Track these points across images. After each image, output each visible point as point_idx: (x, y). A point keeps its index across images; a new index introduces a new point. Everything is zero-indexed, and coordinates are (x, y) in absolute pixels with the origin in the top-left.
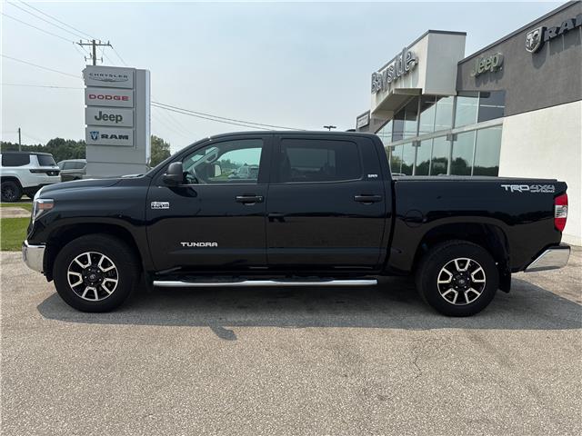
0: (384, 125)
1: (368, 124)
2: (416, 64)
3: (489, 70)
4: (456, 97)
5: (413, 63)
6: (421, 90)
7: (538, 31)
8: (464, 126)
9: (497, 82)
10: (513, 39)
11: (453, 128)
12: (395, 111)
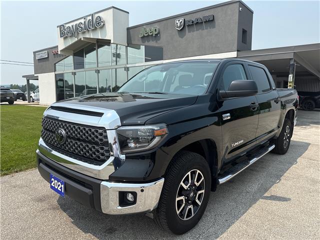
0: (64, 59)
1: (48, 57)
2: (104, 25)
3: (152, 35)
4: (127, 47)
5: (102, 24)
6: (110, 40)
7: (182, 20)
8: (136, 63)
9: (156, 42)
10: (165, 22)
11: (127, 64)
12: (74, 51)
